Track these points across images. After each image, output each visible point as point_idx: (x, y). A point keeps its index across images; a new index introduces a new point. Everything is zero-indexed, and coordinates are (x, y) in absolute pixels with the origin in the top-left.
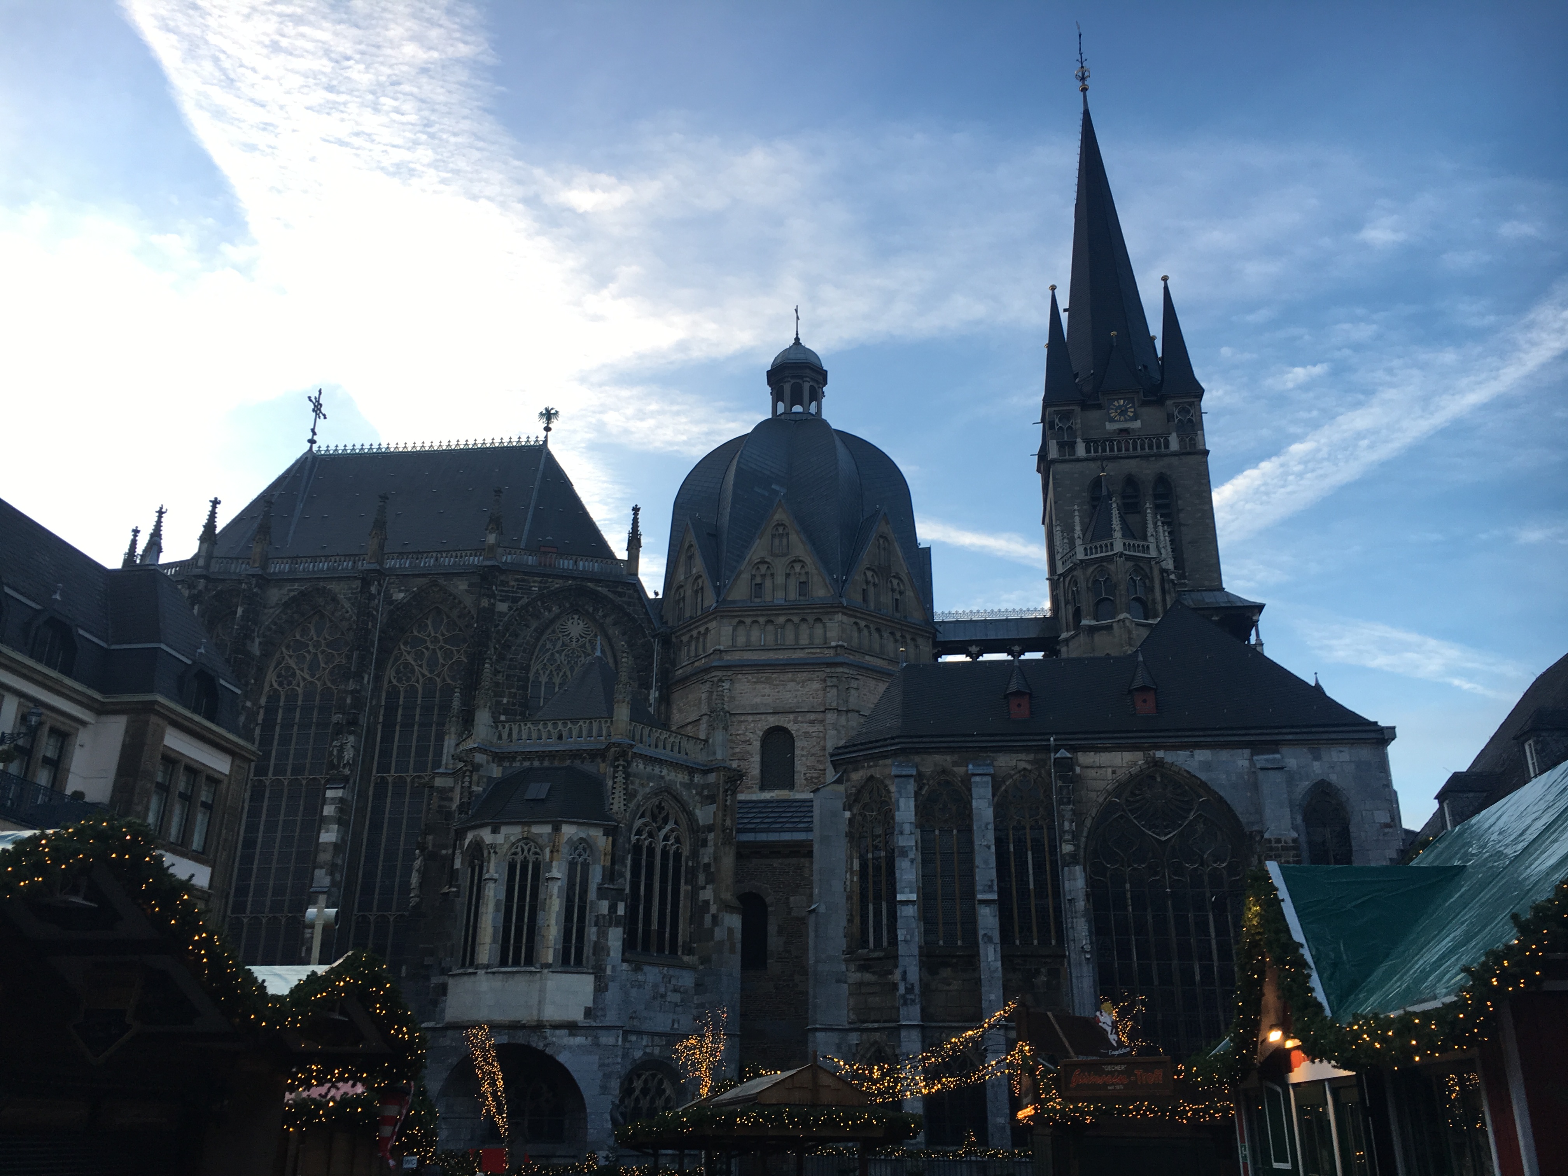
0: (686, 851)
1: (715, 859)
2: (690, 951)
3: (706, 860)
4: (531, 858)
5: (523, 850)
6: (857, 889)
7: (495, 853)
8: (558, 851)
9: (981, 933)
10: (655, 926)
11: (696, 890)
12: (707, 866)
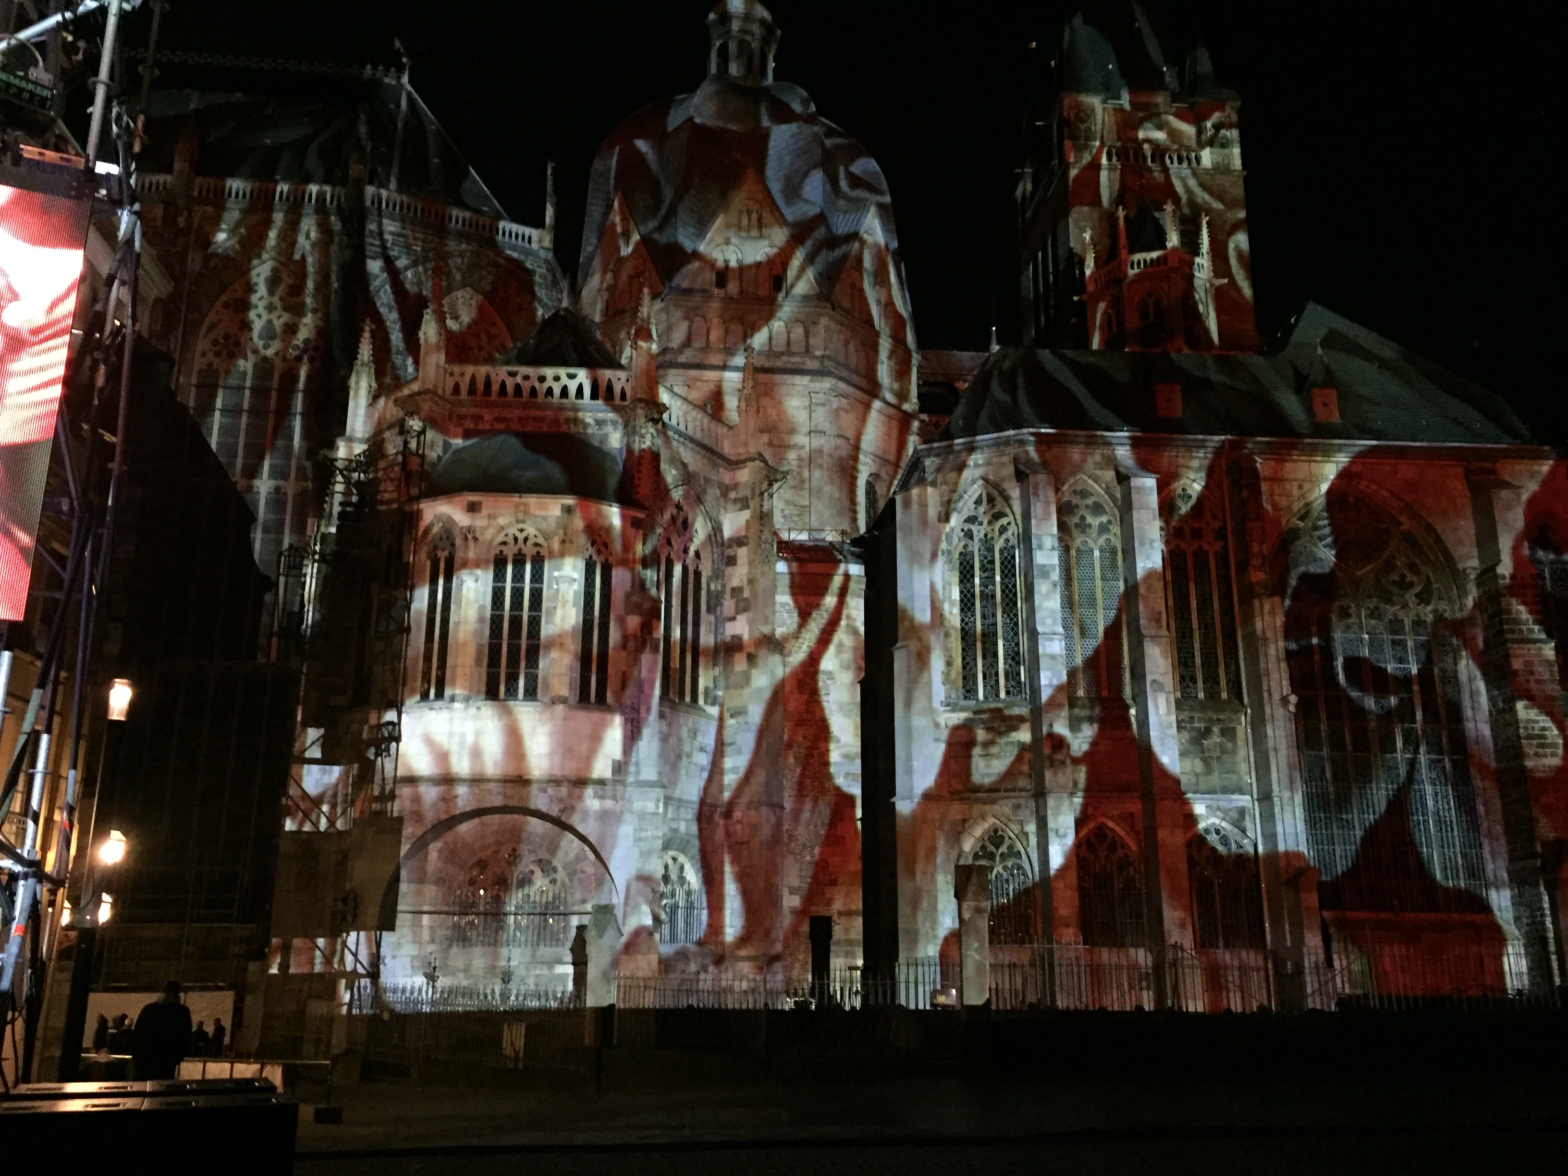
0: (706, 570)
1: (751, 582)
2: (712, 700)
3: (735, 582)
4: (530, 551)
5: (516, 539)
6: (957, 623)
7: (476, 539)
8: (571, 542)
9: (1149, 678)
11: (720, 622)
12: (738, 590)
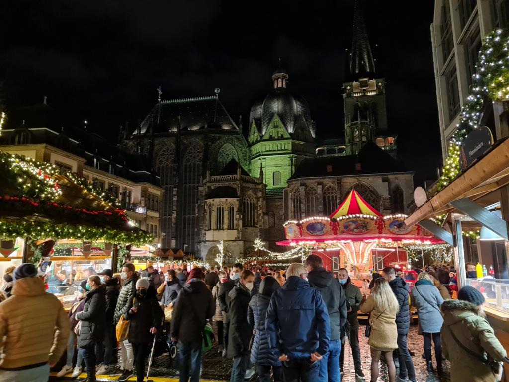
0: (255, 203)
2: (257, 224)
4: (221, 207)
5: (220, 205)
6: (293, 210)
7: (214, 205)
8: (227, 205)
10: (249, 219)
11: (258, 211)
12: (260, 206)
